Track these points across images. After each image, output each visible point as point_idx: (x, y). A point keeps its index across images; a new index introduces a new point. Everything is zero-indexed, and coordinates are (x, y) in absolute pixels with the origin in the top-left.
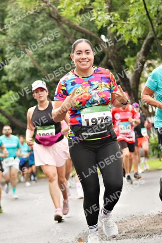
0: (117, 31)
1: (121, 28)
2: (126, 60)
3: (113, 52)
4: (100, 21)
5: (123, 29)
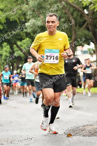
3: (91, 21)
4: (85, 2)
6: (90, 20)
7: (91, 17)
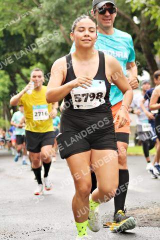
0: (151, 15)
1: (155, 13)
2: (155, 44)
5: (156, 14)
6: (143, 34)
7: (145, 29)
